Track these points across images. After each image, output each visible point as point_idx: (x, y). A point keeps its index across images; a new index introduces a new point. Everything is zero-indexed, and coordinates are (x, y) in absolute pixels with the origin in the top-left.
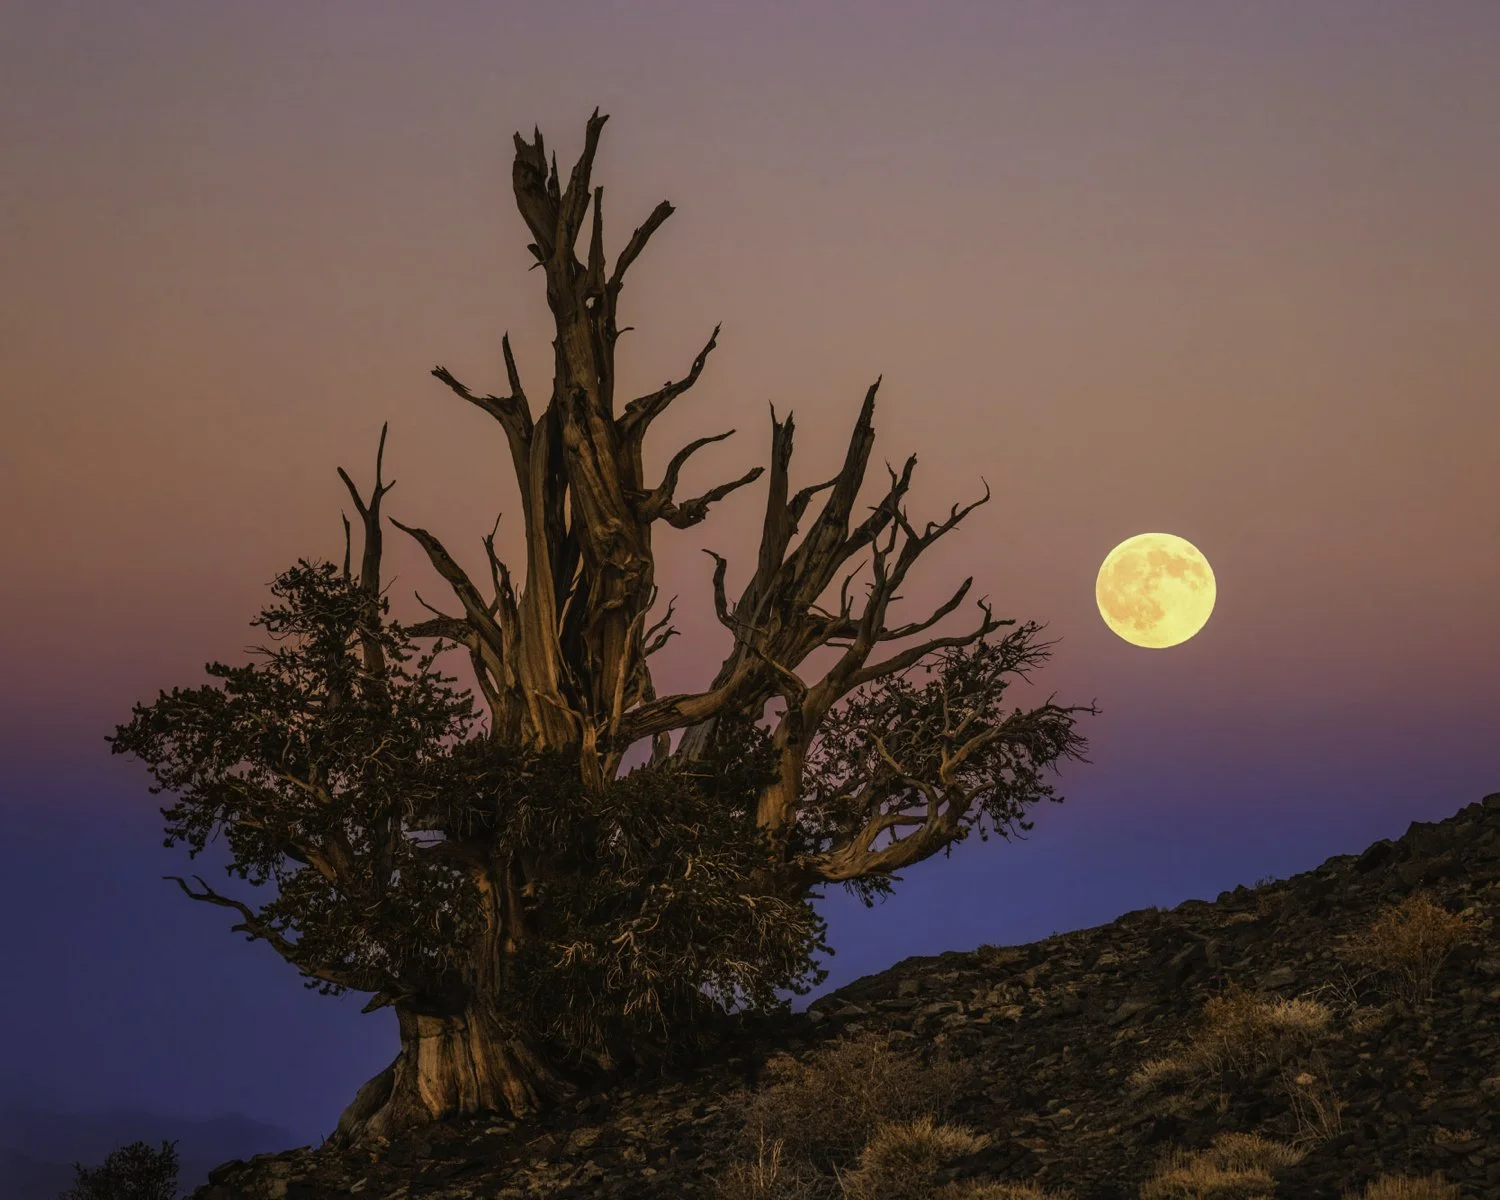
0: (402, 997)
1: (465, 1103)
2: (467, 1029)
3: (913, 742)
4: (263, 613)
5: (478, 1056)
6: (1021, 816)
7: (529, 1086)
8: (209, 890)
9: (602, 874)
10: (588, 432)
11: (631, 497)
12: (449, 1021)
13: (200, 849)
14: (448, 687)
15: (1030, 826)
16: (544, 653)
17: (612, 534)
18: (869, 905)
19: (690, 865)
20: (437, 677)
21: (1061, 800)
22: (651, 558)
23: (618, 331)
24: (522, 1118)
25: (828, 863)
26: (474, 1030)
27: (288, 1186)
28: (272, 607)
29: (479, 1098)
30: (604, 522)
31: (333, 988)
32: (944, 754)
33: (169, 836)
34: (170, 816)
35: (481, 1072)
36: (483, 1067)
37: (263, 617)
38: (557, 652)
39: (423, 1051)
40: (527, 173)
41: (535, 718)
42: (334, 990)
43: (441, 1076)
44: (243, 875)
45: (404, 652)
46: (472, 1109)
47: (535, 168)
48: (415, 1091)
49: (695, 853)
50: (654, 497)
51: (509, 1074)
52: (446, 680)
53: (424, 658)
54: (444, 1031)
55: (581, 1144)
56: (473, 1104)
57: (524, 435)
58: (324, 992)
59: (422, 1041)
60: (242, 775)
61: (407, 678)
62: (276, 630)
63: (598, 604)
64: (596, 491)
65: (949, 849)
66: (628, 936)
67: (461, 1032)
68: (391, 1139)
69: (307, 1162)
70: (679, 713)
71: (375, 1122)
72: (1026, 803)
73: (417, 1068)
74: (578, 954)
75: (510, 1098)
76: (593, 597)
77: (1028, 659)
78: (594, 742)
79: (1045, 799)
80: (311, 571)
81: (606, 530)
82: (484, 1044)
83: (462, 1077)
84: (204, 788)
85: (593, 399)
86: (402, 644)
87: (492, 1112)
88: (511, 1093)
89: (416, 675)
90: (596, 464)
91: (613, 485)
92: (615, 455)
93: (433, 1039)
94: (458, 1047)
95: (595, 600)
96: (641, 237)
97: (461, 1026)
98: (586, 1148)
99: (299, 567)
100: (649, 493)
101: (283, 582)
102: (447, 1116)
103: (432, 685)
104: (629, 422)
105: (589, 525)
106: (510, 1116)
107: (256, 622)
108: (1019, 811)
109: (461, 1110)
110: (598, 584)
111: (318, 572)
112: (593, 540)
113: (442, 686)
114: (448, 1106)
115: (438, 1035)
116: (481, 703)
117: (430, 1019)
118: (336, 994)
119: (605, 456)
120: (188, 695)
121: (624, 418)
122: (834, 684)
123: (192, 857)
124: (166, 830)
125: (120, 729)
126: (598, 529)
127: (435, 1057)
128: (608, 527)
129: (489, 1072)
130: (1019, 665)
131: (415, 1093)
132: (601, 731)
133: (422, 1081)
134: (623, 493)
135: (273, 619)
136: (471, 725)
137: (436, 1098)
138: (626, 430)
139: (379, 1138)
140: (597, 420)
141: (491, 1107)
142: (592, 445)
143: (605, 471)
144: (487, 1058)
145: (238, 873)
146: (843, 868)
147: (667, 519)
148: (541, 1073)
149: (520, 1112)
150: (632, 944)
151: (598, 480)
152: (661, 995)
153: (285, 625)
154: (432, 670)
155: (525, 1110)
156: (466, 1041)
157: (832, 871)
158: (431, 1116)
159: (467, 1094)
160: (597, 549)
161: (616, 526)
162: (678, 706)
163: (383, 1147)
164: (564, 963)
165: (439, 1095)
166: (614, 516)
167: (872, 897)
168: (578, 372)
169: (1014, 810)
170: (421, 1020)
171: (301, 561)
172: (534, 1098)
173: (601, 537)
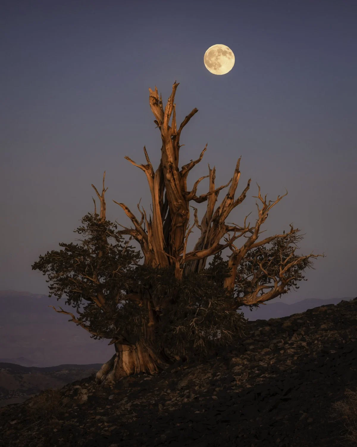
0: (119, 340)
1: (137, 371)
2: (136, 348)
3: (269, 265)
4: (78, 229)
5: (140, 356)
6: (296, 285)
7: (155, 365)
8: (62, 310)
9: (181, 304)
10: (173, 175)
11: (184, 194)
12: (132, 346)
13: (60, 298)
14: (133, 250)
15: (298, 288)
16: (159, 239)
17: (179, 205)
18: (251, 310)
19: (210, 302)
20: (131, 247)
21: (307, 280)
22: (189, 211)
23: (180, 145)
24: (153, 374)
25: (246, 300)
26: (139, 348)
27: (88, 397)
28: (80, 227)
29: (140, 369)
30: (177, 201)
31: (98, 337)
32: (280, 268)
33: (50, 294)
34: (51, 288)
35: (141, 361)
36: (142, 360)
37: (78, 230)
38: (163, 239)
39: (124, 356)
40: (154, 100)
41: (156, 258)
42: (99, 338)
43: (129, 363)
44: (69, 304)
45: (121, 240)
46: (138, 372)
47: (156, 98)
48: (122, 367)
49: (211, 299)
50: (191, 194)
51: (149, 362)
52: (133, 248)
53: (126, 241)
54: (130, 349)
55: (182, 385)
56: (139, 370)
57: (151, 175)
58: (96, 339)
59: (123, 352)
60: (71, 275)
61: (122, 247)
62: (81, 233)
63: (175, 225)
64: (175, 192)
65: (281, 296)
66: (193, 324)
67: (135, 349)
68: (115, 381)
69: (91, 389)
70: (197, 256)
71: (110, 376)
72: (297, 281)
73: (122, 360)
74: (180, 329)
75: (149, 368)
76: (173, 223)
77: (297, 240)
78: (179, 266)
79: (302, 279)
80: (92, 216)
81: (177, 203)
82: (142, 353)
83: (136, 363)
84: (61, 280)
85: (174, 165)
86: (120, 237)
87: (144, 373)
88: (150, 367)
89: (124, 247)
90: (175, 185)
91: (179, 190)
92: (180, 182)
93: (127, 352)
94: (134, 354)
95: (174, 223)
96: (188, 118)
97: (135, 348)
98: (184, 387)
99: (88, 215)
100: (189, 193)
101: (84, 220)
102: (132, 374)
103: (129, 250)
104: (183, 172)
105: (172, 202)
106: (149, 374)
107: (75, 231)
108: (295, 283)
109: (135, 372)
110: (175, 219)
111: (94, 216)
112: (173, 206)
113: (132, 250)
114: (131, 371)
115: (128, 350)
116: (142, 254)
117: (126, 346)
118: (99, 339)
119: (177, 182)
120: (57, 253)
121: (182, 171)
122: (246, 248)
123: (58, 300)
124: (49, 292)
125: (36, 263)
126: (175, 203)
127: (128, 357)
128: (178, 202)
129: (144, 361)
130: (294, 241)
131: (122, 368)
132: (180, 263)
133: (124, 364)
134: (182, 193)
135: (80, 230)
136: (139, 261)
137: (128, 369)
138: (183, 174)
139: (112, 381)
140: (175, 172)
141: (143, 371)
142: (174, 179)
143: (178, 186)
144: (143, 357)
145: (68, 304)
146: (250, 302)
147: (194, 200)
148: (159, 361)
149: (153, 373)
150: (194, 326)
151: (176, 189)
152: (204, 341)
153: (84, 232)
154: (129, 245)
155: (154, 372)
156: (137, 352)
157: (247, 302)
158: (127, 374)
159: (137, 368)
160: (174, 209)
161: (181, 202)
162: (196, 254)
163: (114, 384)
164: (176, 332)
165: (129, 368)
166: (180, 200)
167: (252, 308)
168: (170, 158)
169: (293, 283)
170: (123, 346)
171: (89, 213)
172: (156, 368)
173: (176, 205)
